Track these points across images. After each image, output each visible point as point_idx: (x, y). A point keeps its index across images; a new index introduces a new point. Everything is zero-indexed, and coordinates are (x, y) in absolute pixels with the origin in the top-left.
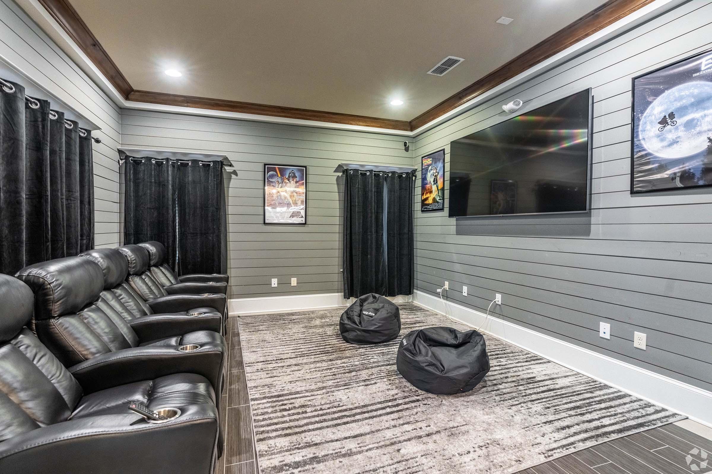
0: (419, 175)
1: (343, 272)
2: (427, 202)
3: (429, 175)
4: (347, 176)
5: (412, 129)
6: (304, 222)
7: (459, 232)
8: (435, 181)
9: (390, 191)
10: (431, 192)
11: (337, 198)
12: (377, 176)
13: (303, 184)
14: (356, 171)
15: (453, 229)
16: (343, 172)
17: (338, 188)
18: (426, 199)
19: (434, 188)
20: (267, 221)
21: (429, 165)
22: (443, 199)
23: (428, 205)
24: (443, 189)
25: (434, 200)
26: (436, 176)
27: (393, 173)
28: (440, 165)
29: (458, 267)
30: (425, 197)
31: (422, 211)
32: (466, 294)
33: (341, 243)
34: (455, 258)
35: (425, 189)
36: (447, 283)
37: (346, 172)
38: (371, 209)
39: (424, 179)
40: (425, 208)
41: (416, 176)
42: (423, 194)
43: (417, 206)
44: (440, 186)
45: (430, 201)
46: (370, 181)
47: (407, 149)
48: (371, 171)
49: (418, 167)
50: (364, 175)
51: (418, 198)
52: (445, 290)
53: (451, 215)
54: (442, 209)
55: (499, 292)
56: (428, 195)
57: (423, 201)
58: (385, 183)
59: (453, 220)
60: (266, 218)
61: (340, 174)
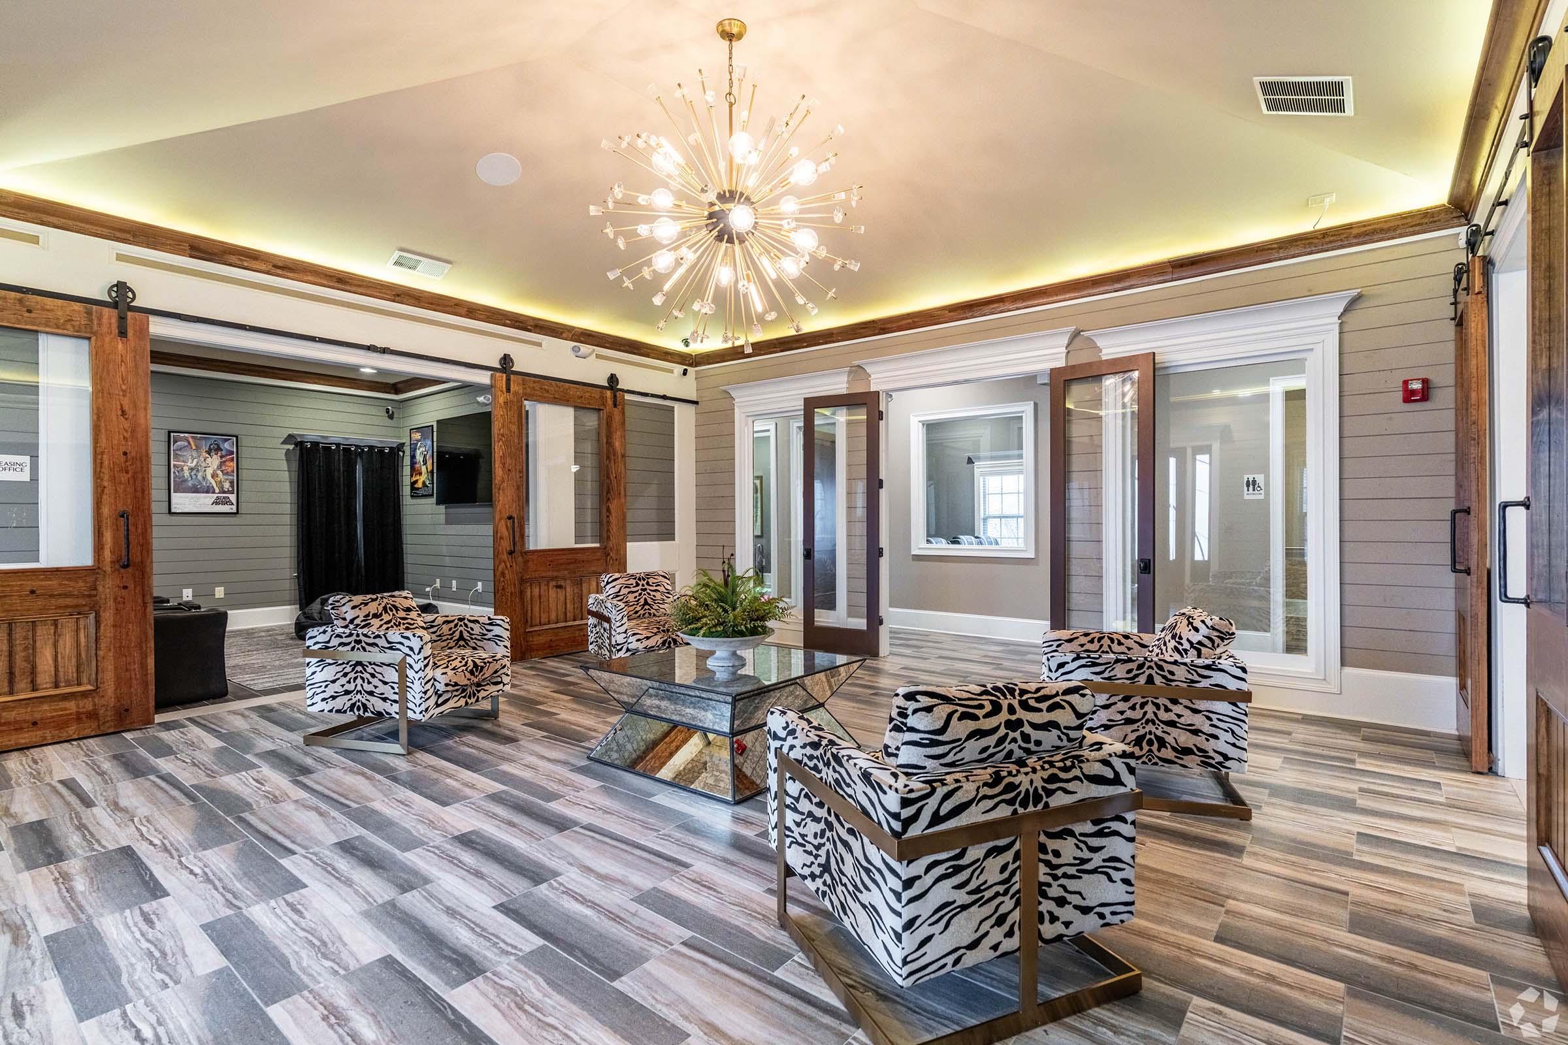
0: (407, 449)
1: (298, 577)
2: (416, 486)
3: (418, 452)
4: (301, 450)
5: (397, 392)
6: (235, 510)
7: (449, 521)
8: (425, 463)
9: (365, 471)
10: (420, 474)
11: (288, 479)
12: (347, 450)
13: (232, 460)
14: (315, 444)
15: (443, 517)
16: (296, 444)
17: (289, 467)
18: (416, 482)
19: (424, 469)
20: (173, 511)
21: (418, 441)
22: (433, 484)
23: (418, 489)
24: (432, 472)
25: (424, 483)
26: (425, 456)
27: (371, 448)
28: (429, 443)
29: (447, 561)
30: (414, 479)
31: (412, 496)
32: (454, 589)
33: (295, 539)
34: (444, 550)
35: (414, 470)
36: (438, 580)
37: (300, 444)
38: (338, 494)
39: (413, 457)
40: (415, 492)
41: (404, 452)
42: (412, 476)
43: (406, 490)
44: (430, 468)
45: (419, 485)
46: (337, 457)
47: (391, 417)
48: (338, 445)
49: (406, 440)
50: (327, 449)
51: (406, 480)
52: (435, 589)
53: (438, 503)
54: (432, 495)
55: (480, 580)
56: (418, 477)
57: (413, 484)
58: (359, 460)
59: (442, 508)
60: (173, 506)
61: (291, 447)
